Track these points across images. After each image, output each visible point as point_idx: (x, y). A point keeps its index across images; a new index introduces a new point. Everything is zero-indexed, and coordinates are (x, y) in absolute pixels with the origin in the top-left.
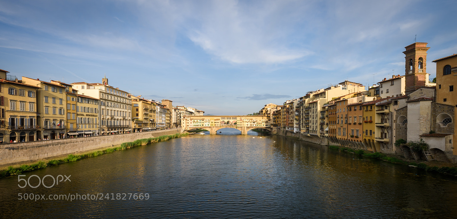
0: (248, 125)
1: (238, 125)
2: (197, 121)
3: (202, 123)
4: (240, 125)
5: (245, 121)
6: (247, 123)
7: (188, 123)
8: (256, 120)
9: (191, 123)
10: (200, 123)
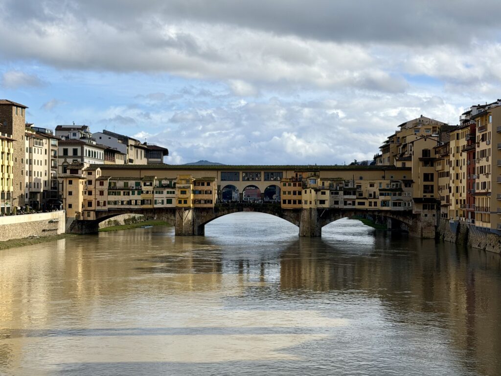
0: (322, 202)
1: (284, 202)
2: (126, 184)
4: (295, 202)
5: (313, 185)
6: (319, 193)
7: (90, 193)
8: (357, 181)
9: (102, 193)
10: (136, 192)
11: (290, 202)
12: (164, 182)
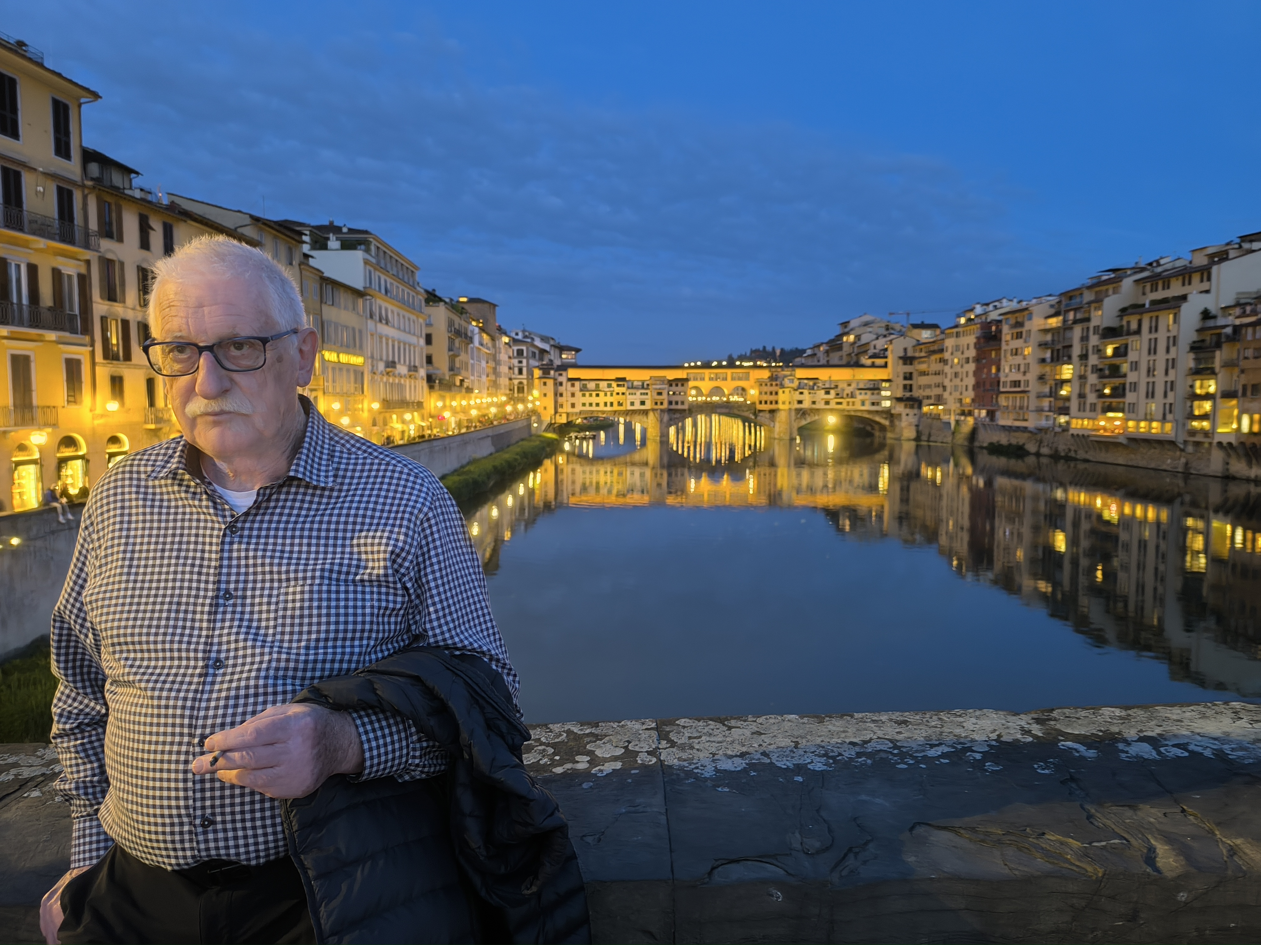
0: (800, 402)
3: (618, 394)
4: (771, 403)
5: (790, 385)
6: (797, 392)
7: (561, 395)
9: (573, 394)
10: (609, 394)
11: (766, 402)
12: (635, 383)
